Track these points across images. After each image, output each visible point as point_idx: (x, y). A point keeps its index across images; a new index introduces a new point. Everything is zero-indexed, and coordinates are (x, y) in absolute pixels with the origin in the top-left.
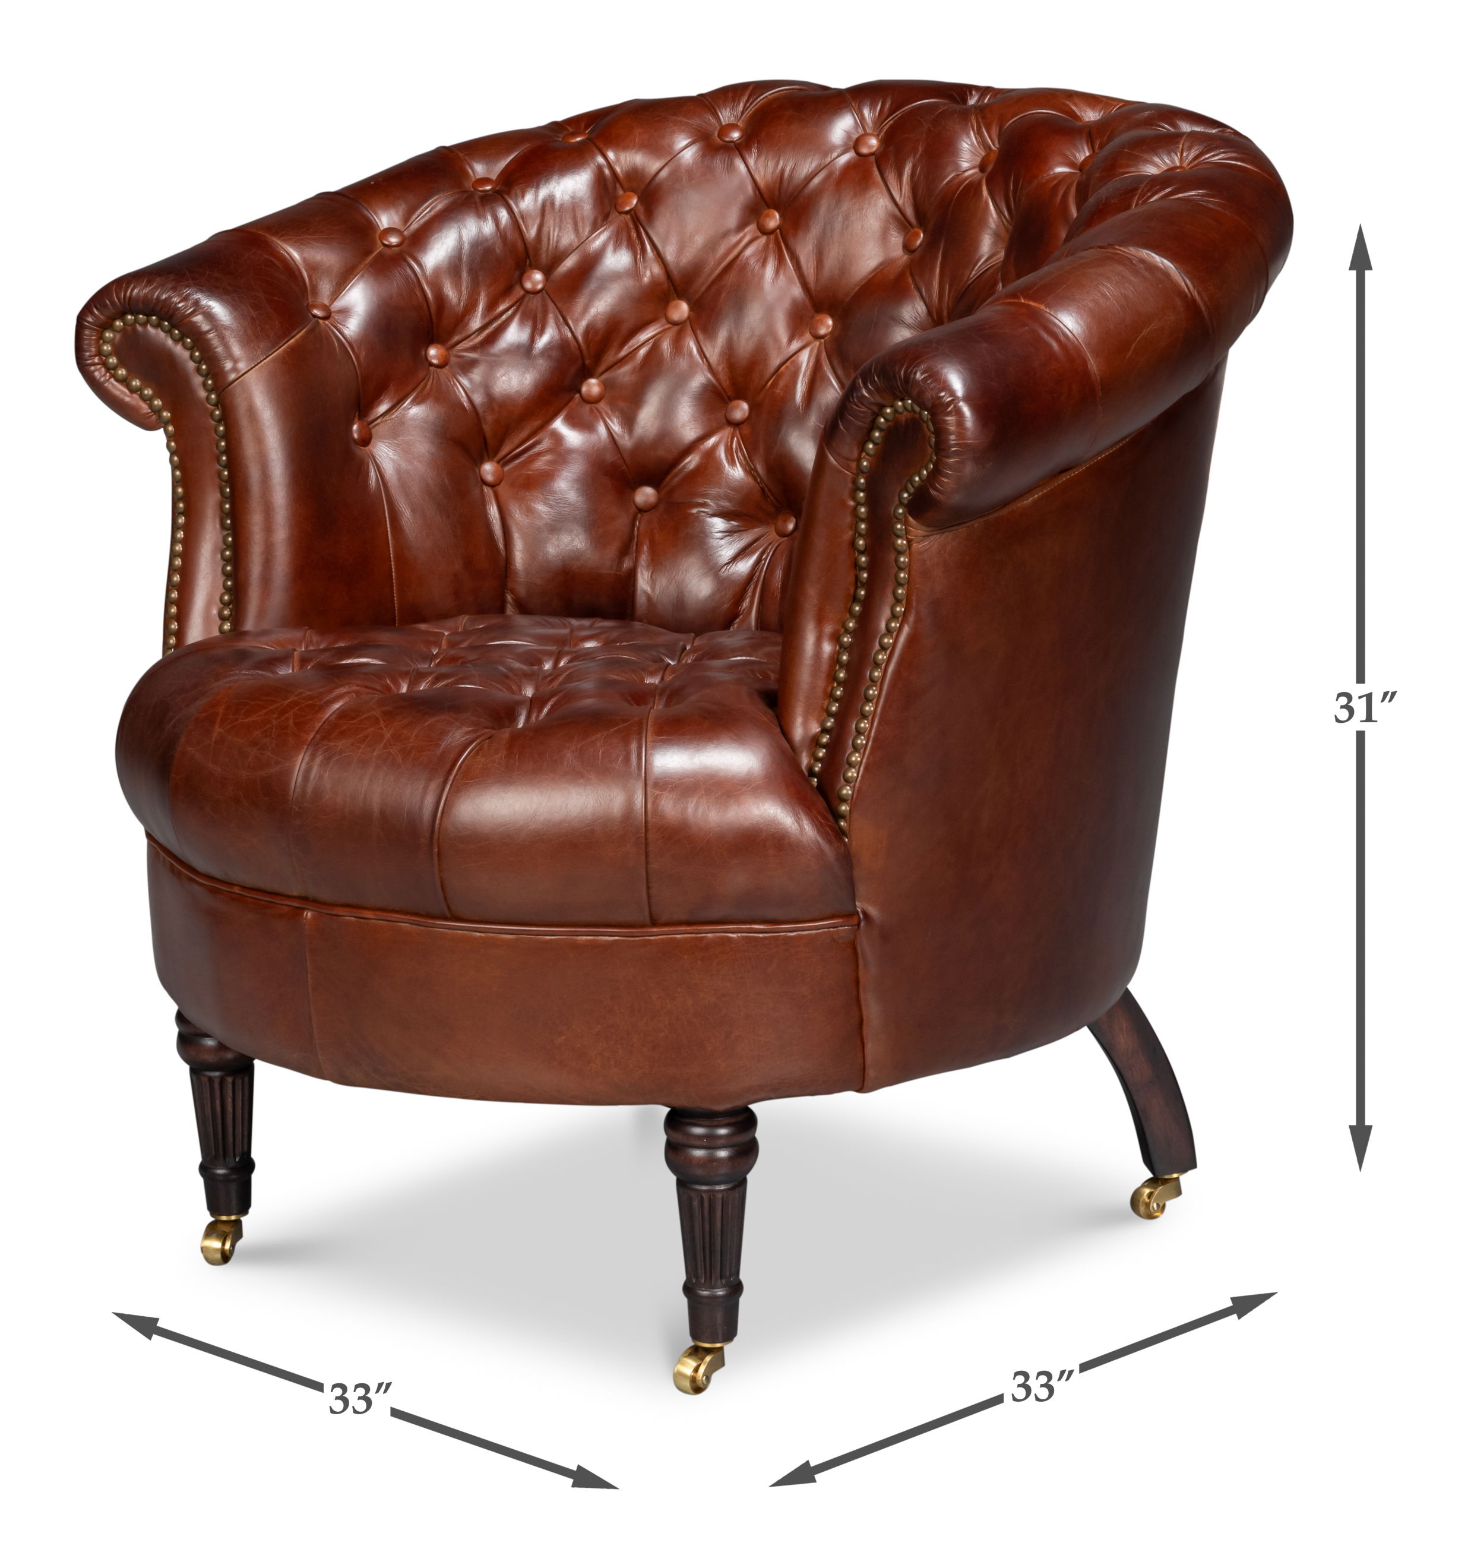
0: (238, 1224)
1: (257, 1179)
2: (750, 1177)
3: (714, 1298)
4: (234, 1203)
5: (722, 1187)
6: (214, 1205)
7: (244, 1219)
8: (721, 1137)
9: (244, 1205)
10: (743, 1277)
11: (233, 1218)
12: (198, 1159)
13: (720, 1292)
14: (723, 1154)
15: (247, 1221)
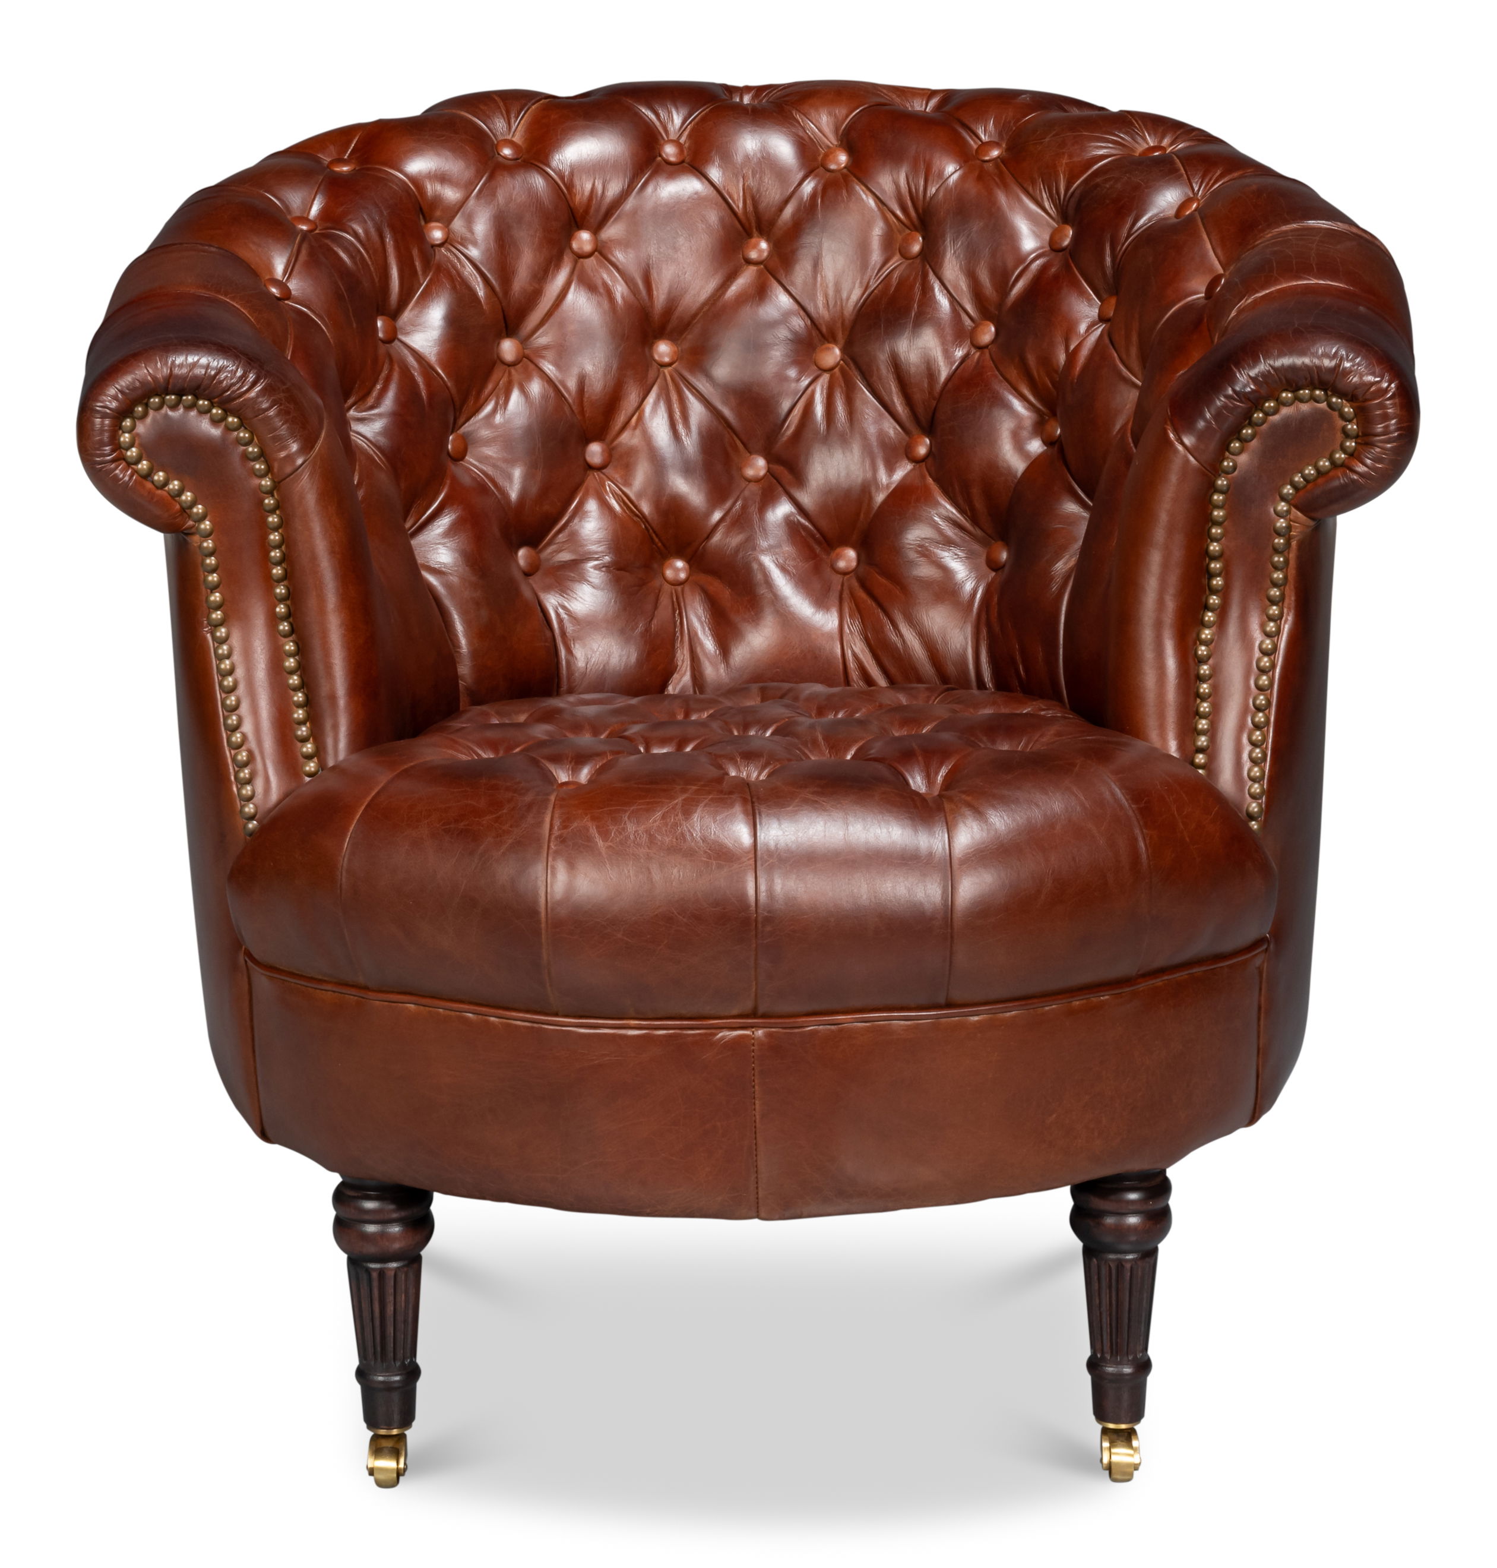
0: (402, 1438)
1: (423, 1388)
2: (1162, 1247)
3: (1120, 1376)
4: (396, 1417)
5: (1130, 1257)
6: (371, 1418)
7: (407, 1432)
8: (1133, 1202)
9: (407, 1417)
10: (1152, 1352)
11: (395, 1432)
12: (355, 1362)
13: (1127, 1370)
14: (1133, 1220)
15: (414, 1435)
